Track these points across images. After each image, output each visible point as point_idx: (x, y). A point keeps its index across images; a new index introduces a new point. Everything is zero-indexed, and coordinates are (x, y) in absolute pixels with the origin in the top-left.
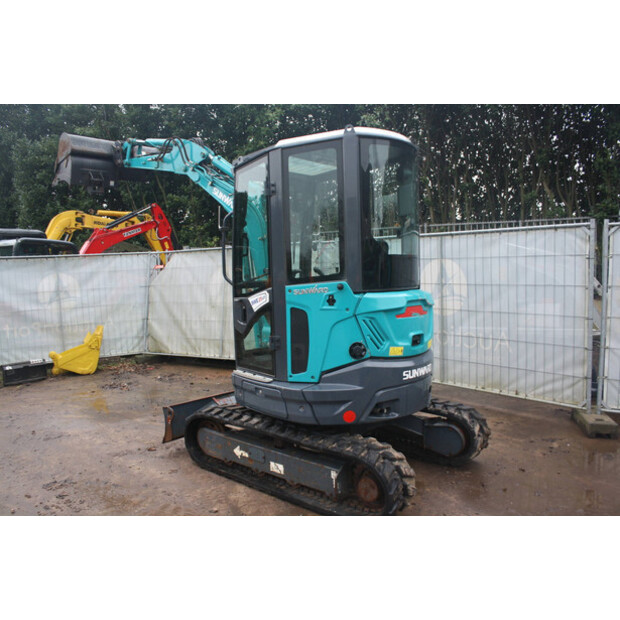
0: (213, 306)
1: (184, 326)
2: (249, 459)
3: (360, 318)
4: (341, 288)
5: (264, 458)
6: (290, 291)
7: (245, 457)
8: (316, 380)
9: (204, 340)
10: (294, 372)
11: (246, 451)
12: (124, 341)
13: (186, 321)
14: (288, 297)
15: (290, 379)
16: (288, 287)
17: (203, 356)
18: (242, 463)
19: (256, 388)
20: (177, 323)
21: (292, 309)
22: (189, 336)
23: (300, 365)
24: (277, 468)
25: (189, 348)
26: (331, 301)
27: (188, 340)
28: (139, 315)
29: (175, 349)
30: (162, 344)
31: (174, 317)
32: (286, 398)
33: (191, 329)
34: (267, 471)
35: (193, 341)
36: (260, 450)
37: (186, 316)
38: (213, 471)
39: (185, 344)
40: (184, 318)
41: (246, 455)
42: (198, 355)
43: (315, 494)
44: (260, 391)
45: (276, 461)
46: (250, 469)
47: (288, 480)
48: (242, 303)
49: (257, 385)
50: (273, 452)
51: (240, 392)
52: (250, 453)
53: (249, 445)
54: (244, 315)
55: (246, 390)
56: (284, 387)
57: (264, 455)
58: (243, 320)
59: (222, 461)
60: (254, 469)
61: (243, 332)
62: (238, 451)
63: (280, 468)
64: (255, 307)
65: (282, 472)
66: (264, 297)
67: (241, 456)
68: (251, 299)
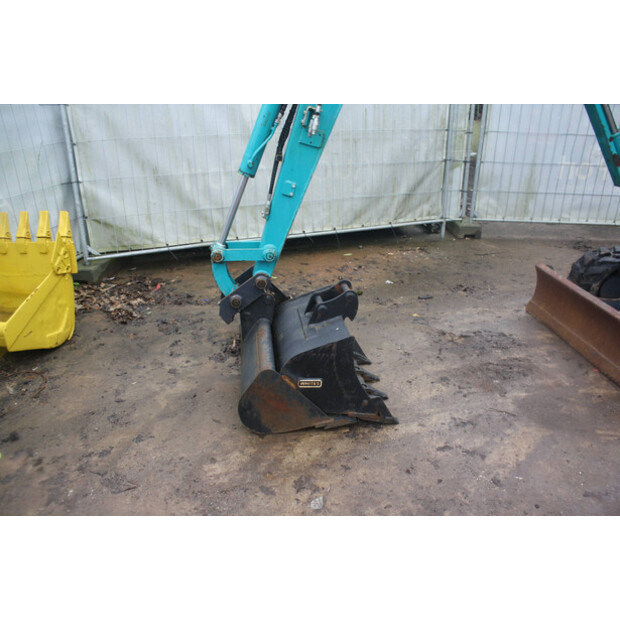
37: (192, 168)
40: (185, 171)
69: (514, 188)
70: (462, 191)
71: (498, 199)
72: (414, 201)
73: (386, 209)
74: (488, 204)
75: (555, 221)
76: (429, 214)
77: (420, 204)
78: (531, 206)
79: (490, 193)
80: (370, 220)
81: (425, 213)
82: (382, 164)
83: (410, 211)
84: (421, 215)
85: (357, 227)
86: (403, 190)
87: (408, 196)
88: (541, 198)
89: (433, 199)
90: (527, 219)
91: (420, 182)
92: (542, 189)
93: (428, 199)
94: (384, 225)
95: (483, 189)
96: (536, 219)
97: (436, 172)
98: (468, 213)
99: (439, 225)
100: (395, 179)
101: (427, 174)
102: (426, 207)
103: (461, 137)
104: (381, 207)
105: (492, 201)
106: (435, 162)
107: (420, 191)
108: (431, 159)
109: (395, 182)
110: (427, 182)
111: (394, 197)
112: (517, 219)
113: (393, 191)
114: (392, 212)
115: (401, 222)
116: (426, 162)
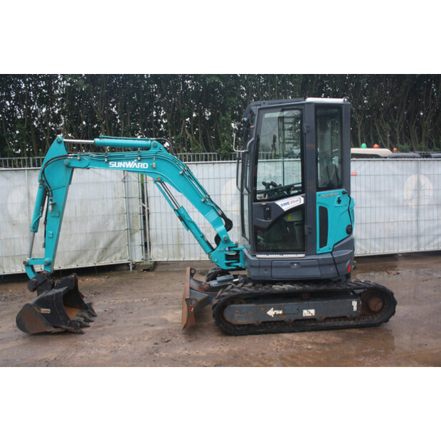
2: (283, 314)
3: (350, 210)
4: (344, 193)
5: (298, 309)
7: (279, 314)
8: (331, 250)
10: (321, 247)
11: (280, 310)
14: (318, 199)
15: (318, 252)
16: (318, 193)
18: (276, 319)
19: (291, 263)
21: (320, 207)
23: (323, 243)
24: (309, 313)
26: (339, 201)
32: (321, 264)
34: (299, 318)
36: (292, 306)
41: (281, 312)
43: (335, 320)
44: (295, 265)
45: (308, 308)
46: (283, 321)
47: (318, 318)
48: (266, 206)
49: (292, 261)
50: (306, 303)
51: (266, 270)
52: (284, 310)
53: (283, 304)
54: (267, 215)
55: (276, 267)
56: (320, 257)
57: (297, 307)
58: (265, 218)
59: (252, 324)
60: (287, 320)
61: (266, 226)
62: (271, 313)
63: (313, 312)
64: (285, 208)
65: (314, 314)
66: (297, 201)
67: (275, 315)
68: (279, 203)
69: (170, 242)
70: (142, 245)
71: (163, 249)
72: (109, 252)
73: (91, 257)
74: (158, 252)
75: (198, 259)
76: (121, 258)
77: (114, 253)
78: (182, 252)
79: (157, 245)
80: (82, 262)
81: (118, 258)
82: (86, 233)
83: (108, 257)
84: (115, 259)
86: (101, 245)
87: (105, 249)
88: (187, 247)
89: (123, 250)
90: (181, 259)
91: (111, 242)
92: (187, 242)
93: (120, 250)
94: (91, 264)
95: (153, 244)
96: (187, 259)
97: (122, 236)
98: (146, 256)
101: (116, 237)
102: (118, 255)
103: (136, 216)
104: (89, 253)
106: (120, 231)
107: (113, 246)
108: (118, 229)
109: (95, 242)
110: (117, 242)
111: (96, 250)
112: (176, 259)
113: (95, 246)
114: (95, 257)
115: (103, 263)
116: (114, 231)
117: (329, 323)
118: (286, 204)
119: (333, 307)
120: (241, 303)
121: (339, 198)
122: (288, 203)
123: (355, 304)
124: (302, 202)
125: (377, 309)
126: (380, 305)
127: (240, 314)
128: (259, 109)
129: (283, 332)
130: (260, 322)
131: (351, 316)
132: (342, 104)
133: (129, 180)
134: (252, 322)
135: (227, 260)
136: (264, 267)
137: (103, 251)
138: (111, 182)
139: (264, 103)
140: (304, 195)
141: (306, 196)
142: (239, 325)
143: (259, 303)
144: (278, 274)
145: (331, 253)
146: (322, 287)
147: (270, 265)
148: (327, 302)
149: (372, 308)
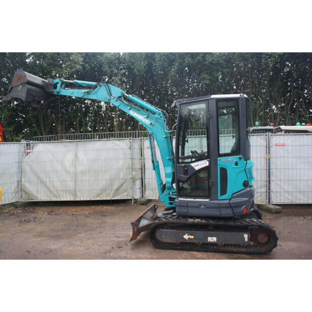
0: (67, 172)
1: (48, 184)
2: (194, 239)
3: (247, 170)
4: (240, 158)
5: (204, 236)
6: (220, 160)
7: (191, 239)
8: (230, 198)
9: (63, 191)
10: (221, 195)
11: (192, 235)
12: (6, 195)
13: (50, 181)
14: (219, 163)
15: (219, 199)
16: (219, 158)
17: (62, 200)
18: (189, 242)
20: (42, 182)
21: (221, 168)
22: (52, 189)
23: (224, 192)
24: (212, 239)
25: (52, 196)
26: (236, 164)
27: (51, 192)
28: (15, 179)
29: (43, 197)
30: (33, 195)
31: (40, 179)
32: (220, 207)
33: (53, 185)
34: (206, 242)
35: (55, 192)
36: (201, 234)
37: (49, 178)
38: (171, 249)
39: (49, 194)
40: (48, 180)
41: (193, 237)
42: (59, 200)
43: (232, 247)
44: (203, 206)
45: (212, 236)
46: (195, 243)
47: (219, 244)
48: (185, 166)
49: (201, 204)
50: (210, 232)
51: (184, 209)
52: (195, 236)
53: (194, 232)
54: (186, 172)
55: (190, 207)
56: (219, 202)
57: (204, 235)
58: (184, 175)
59: (174, 243)
60: (197, 243)
61: (185, 180)
62: (186, 237)
63: (214, 239)
64: (197, 168)
65: (216, 241)
66: (205, 163)
67: (189, 238)
68: (193, 165)
71: (153, 191)
72: (120, 191)
73: (109, 194)
74: (150, 193)
76: (127, 196)
77: (123, 192)
79: (149, 189)
81: (125, 196)
82: (106, 179)
83: (119, 195)
84: (123, 196)
85: (98, 199)
86: (115, 187)
87: (118, 190)
89: (128, 191)
91: (122, 185)
93: (126, 191)
94: (108, 198)
95: (147, 188)
97: (128, 182)
98: (143, 196)
99: (131, 200)
100: (112, 184)
101: (125, 183)
102: (125, 194)
103: (137, 170)
104: (108, 192)
105: (151, 192)
106: (127, 179)
107: (122, 188)
108: (125, 178)
109: (112, 185)
110: (125, 185)
111: (112, 190)
113: (112, 188)
114: (111, 194)
115: (116, 198)
116: (123, 179)
117: (227, 248)
118: (197, 166)
119: (230, 237)
120: (168, 229)
121: (236, 162)
122: (198, 165)
123: (246, 236)
124: (208, 164)
125: (263, 242)
126: (266, 239)
127: (165, 236)
128: (180, 104)
129: (192, 251)
130: (179, 242)
131: (243, 245)
132: (239, 98)
133: (134, 148)
134: (174, 242)
135: (170, 200)
136: (183, 206)
137: (116, 191)
138: (123, 149)
139: (184, 100)
140: (209, 159)
141: (210, 160)
142: (166, 243)
143: (179, 229)
144: (192, 211)
145: (230, 199)
146: (221, 223)
147: (187, 205)
148: (225, 233)
149: (260, 241)
